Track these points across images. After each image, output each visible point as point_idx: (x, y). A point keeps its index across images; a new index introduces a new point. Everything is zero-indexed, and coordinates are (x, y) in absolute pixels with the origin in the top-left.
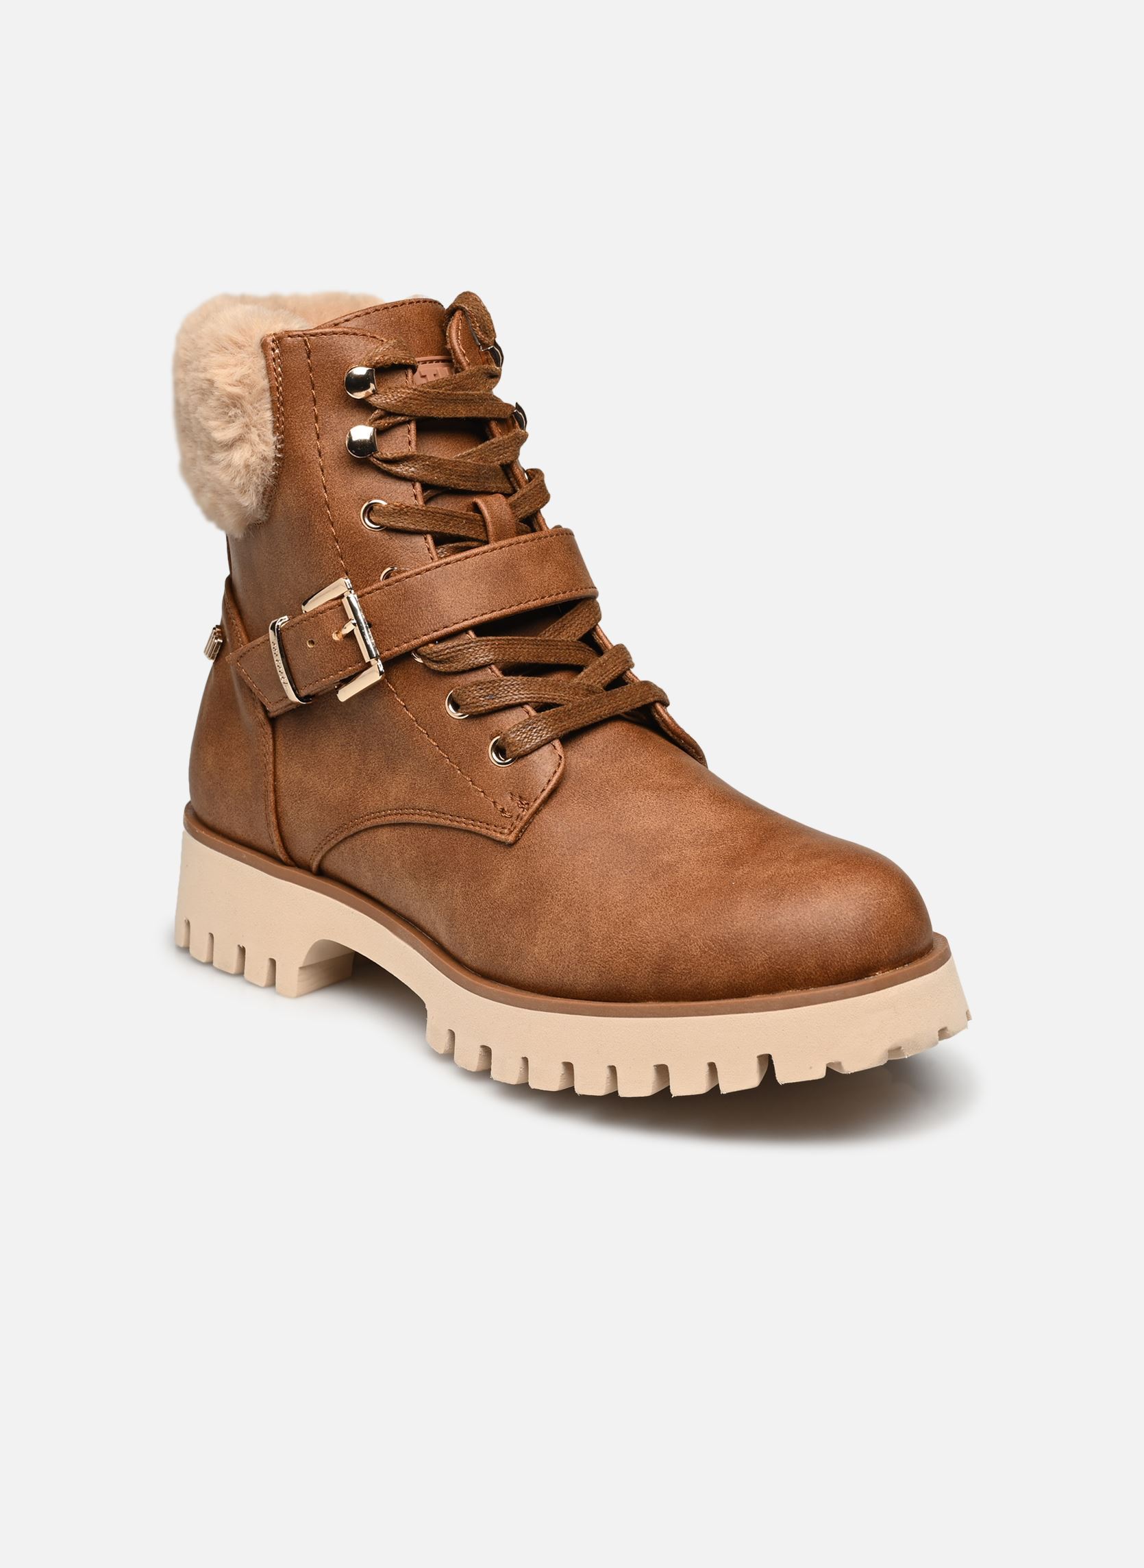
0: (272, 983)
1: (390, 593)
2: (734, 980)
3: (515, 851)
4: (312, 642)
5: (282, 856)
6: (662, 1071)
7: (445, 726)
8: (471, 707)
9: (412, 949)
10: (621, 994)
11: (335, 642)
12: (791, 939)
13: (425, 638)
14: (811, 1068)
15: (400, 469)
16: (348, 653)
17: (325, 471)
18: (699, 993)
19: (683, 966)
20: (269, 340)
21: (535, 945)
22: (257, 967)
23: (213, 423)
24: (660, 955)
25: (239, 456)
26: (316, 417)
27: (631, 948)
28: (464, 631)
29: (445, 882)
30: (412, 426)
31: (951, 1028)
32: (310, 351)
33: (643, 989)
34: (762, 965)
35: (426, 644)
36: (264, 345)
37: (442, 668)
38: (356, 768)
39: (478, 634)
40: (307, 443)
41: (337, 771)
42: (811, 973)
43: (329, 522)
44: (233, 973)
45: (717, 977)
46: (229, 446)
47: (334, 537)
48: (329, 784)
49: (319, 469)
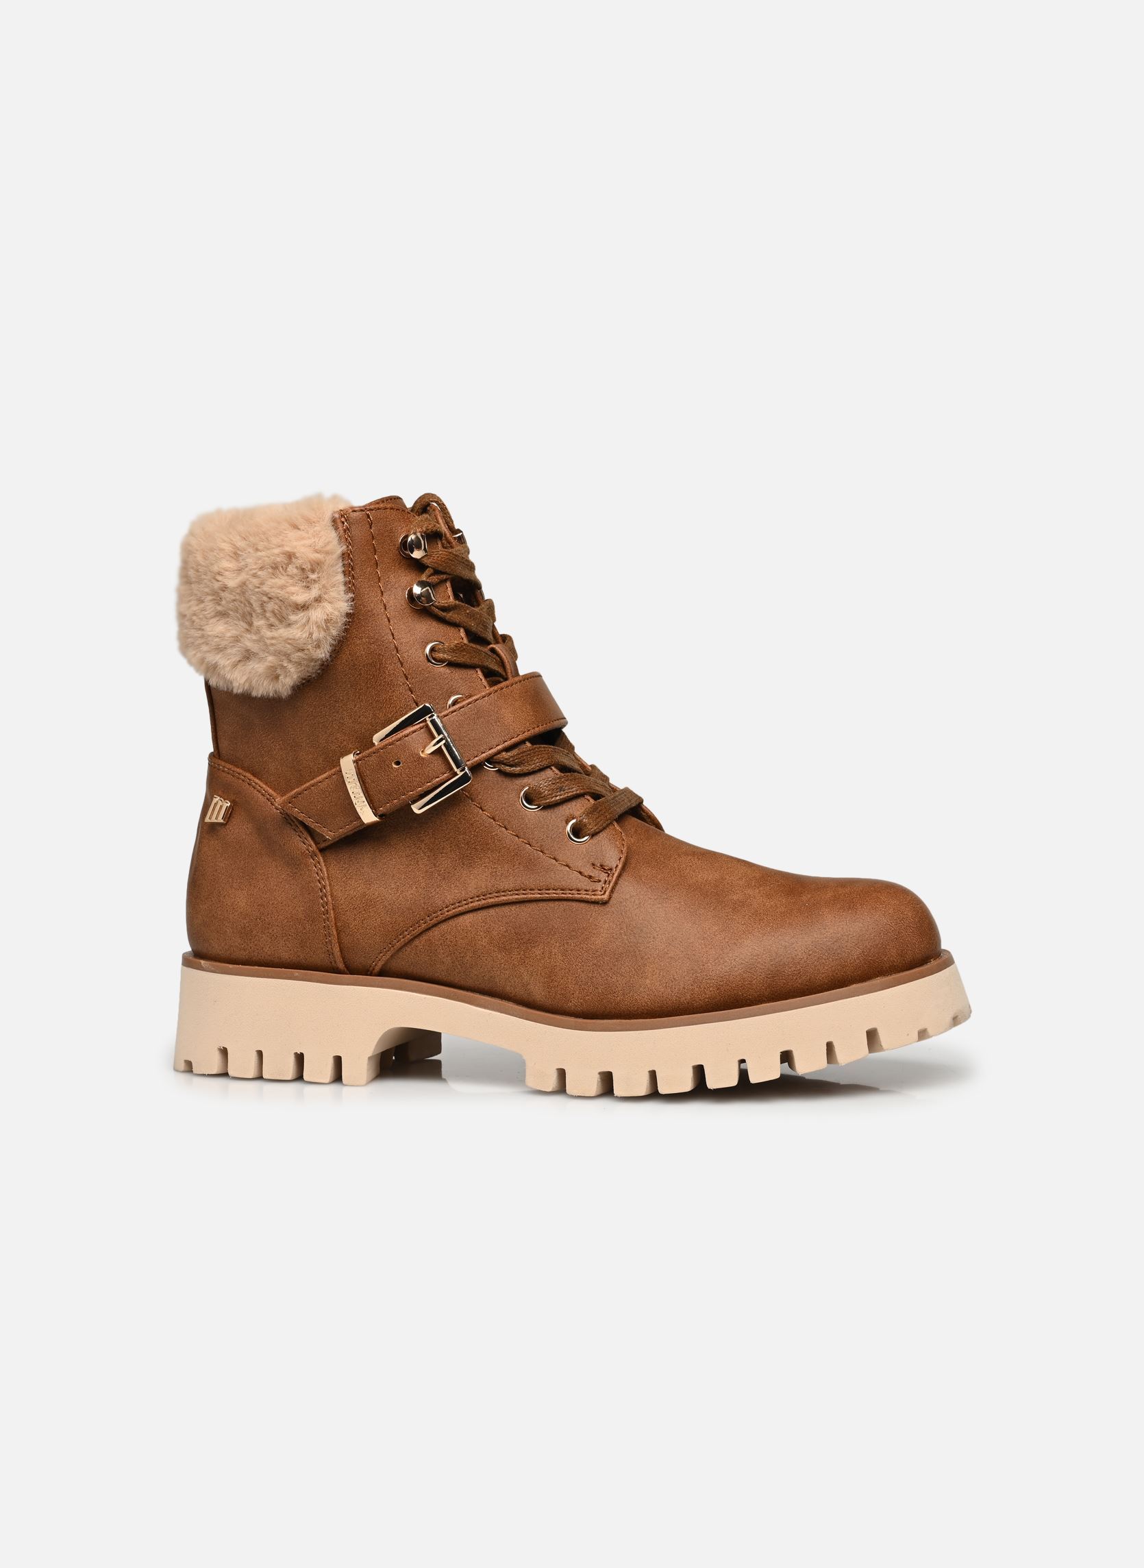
0: (338, 1078)
1: (465, 714)
2: (837, 974)
3: (607, 908)
4: (398, 763)
5: (341, 966)
6: (786, 1057)
7: (523, 819)
8: (548, 799)
9: (499, 1013)
10: (737, 1001)
11: (423, 758)
12: (875, 936)
13: (500, 747)
14: (908, 1035)
15: (448, 616)
16: (434, 766)
17: (392, 622)
18: (807, 989)
19: (793, 969)
20: (337, 516)
21: (646, 978)
22: (319, 1068)
23: (293, 589)
24: (771, 963)
25: (317, 614)
26: (379, 578)
27: (744, 962)
28: (523, 742)
29: (541, 946)
30: (448, 584)
31: (930, 1031)
32: (372, 523)
33: (758, 993)
34: (858, 958)
35: (499, 752)
36: (334, 521)
37: (517, 769)
38: (427, 872)
39: (533, 743)
40: (372, 600)
41: (405, 878)
42: (894, 961)
43: (399, 663)
44: (289, 1078)
45: (823, 973)
46: (304, 607)
47: (405, 675)
48: (397, 891)
49: (386, 620)
